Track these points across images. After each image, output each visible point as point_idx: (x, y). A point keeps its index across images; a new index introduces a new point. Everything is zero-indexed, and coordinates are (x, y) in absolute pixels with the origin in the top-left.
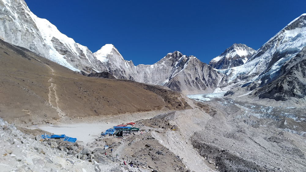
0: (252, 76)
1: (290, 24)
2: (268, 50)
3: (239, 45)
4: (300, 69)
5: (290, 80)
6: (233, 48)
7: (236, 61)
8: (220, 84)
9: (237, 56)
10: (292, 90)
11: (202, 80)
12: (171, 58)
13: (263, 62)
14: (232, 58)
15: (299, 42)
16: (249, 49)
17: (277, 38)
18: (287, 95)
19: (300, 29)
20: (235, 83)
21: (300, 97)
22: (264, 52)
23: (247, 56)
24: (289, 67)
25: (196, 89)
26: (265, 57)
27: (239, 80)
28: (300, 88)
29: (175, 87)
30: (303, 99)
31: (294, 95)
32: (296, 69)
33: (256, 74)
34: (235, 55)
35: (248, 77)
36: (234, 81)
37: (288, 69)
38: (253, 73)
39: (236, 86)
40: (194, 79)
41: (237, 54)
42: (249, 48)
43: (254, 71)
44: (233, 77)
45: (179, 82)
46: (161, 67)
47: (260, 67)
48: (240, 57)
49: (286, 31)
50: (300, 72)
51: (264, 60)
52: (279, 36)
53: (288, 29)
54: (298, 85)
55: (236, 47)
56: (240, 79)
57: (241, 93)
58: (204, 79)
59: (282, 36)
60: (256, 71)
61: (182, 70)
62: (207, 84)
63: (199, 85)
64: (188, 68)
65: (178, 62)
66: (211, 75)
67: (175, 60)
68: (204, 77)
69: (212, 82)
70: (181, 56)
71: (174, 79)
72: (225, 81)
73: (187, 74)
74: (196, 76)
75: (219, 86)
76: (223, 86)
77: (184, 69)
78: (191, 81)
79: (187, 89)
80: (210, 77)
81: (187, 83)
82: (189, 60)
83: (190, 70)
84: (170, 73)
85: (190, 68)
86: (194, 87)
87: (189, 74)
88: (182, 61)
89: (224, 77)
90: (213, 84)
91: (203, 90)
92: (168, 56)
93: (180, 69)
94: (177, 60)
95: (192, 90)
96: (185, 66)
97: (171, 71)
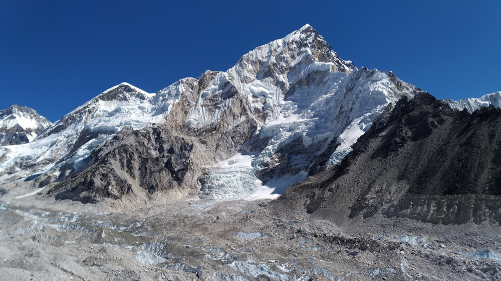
0: (43, 164)
1: (105, 92)
2: (73, 125)
3: (22, 108)
4: (118, 157)
5: (103, 172)
6: (11, 112)
7: (15, 135)
9: (18, 128)
10: (106, 188)
13: (63, 142)
14: (8, 128)
15: (117, 119)
16: (40, 119)
17: (87, 109)
18: (99, 194)
19: (119, 102)
20: (10, 173)
21: (116, 198)
22: (67, 126)
23: (36, 130)
24: (103, 153)
26: (67, 135)
27: (18, 169)
28: (117, 184)
30: (119, 200)
31: (108, 195)
32: (113, 157)
33: (51, 161)
34: (13, 125)
35: (35, 165)
36: (8, 171)
37: (102, 155)
38: (45, 159)
39: (13, 179)
41: (17, 124)
42: (41, 117)
43: (47, 155)
44: (6, 162)
47: (58, 150)
48: (23, 130)
49: (101, 102)
50: (118, 161)
51: (65, 139)
52: (91, 107)
53: (103, 98)
54: (115, 180)
55: (17, 112)
56: (20, 167)
57: (22, 191)
59: (94, 108)
60: (51, 156)
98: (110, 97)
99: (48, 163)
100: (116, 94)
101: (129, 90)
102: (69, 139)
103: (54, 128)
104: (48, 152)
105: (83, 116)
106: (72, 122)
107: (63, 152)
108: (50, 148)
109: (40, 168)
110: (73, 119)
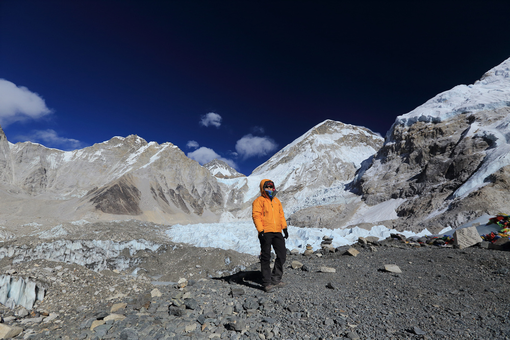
0: (292, 191)
1: (316, 127)
6: (214, 164)
8: (228, 203)
9: (220, 175)
11: (190, 193)
12: (120, 145)
13: (300, 170)
17: (307, 141)
19: (331, 134)
25: (180, 209)
29: (122, 201)
33: (299, 188)
34: (217, 173)
35: (284, 192)
38: (291, 186)
40: (174, 188)
41: (220, 172)
42: (231, 168)
43: (291, 183)
44: (250, 192)
45: (135, 190)
46: (92, 160)
48: (223, 176)
49: (315, 135)
52: (310, 139)
53: (316, 132)
55: (217, 164)
58: (194, 191)
59: (313, 140)
60: (296, 183)
61: (145, 166)
62: (203, 203)
63: (185, 201)
64: (159, 164)
65: (136, 155)
66: (208, 185)
67: (129, 150)
68: (194, 187)
69: (213, 198)
70: (143, 144)
71: (121, 179)
72: (237, 199)
73: (157, 176)
74: (177, 182)
75: (228, 209)
76: (236, 208)
77: (151, 165)
78: (165, 192)
79: (158, 210)
80: (205, 189)
81: (156, 195)
82: (163, 149)
83: (164, 170)
84: (112, 173)
85: (164, 165)
86: (175, 207)
87: (162, 177)
88: (146, 151)
89: (233, 190)
90: (215, 203)
91: (196, 215)
92: (113, 142)
93: (139, 165)
94: (133, 151)
95: (170, 212)
96: (154, 158)
97: (115, 170)
98: (322, 131)
99: (296, 191)
100: (326, 128)
101: (337, 125)
102: (305, 166)
103: (279, 159)
104: (290, 179)
105: (306, 147)
106: (297, 153)
107: (307, 179)
108: (289, 176)
109: (290, 195)
110: (297, 151)
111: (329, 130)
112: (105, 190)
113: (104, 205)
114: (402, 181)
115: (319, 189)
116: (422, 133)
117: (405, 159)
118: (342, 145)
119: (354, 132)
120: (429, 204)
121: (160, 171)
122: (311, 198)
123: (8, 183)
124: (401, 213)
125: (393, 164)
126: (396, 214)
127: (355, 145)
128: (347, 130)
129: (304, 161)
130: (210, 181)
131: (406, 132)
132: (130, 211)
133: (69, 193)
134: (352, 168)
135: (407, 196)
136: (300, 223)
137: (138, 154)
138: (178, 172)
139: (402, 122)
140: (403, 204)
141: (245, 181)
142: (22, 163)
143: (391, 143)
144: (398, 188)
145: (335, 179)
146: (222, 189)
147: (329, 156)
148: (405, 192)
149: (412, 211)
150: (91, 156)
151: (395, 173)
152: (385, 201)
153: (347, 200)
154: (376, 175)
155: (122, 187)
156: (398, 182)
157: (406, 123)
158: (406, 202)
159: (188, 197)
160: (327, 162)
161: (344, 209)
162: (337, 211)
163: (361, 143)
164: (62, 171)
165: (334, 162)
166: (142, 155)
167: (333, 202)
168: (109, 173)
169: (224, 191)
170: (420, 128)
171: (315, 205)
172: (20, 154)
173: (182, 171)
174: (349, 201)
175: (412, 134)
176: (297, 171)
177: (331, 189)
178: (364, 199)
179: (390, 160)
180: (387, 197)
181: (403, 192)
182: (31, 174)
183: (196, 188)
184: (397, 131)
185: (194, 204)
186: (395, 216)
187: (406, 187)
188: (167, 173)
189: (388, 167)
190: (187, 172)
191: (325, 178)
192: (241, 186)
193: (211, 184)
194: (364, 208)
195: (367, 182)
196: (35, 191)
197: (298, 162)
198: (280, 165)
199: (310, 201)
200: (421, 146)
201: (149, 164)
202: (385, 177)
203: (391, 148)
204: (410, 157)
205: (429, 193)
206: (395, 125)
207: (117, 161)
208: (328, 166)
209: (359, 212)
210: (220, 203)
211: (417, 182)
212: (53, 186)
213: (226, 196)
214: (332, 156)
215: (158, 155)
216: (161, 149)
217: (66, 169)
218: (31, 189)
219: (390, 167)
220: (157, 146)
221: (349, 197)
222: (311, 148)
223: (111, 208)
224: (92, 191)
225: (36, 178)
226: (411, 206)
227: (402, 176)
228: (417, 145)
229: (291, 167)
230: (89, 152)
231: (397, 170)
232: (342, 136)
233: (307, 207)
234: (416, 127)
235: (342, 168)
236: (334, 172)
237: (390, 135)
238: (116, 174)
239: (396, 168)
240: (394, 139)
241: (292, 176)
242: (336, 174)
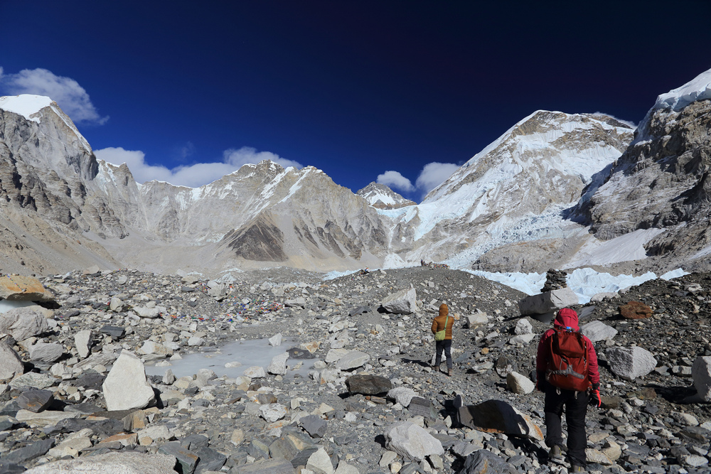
0: (482, 223)
2: (492, 170)
8: (393, 242)
11: (343, 231)
12: (251, 175)
13: (494, 190)
17: (505, 147)
19: (544, 134)
20: (435, 240)
22: (482, 173)
25: (332, 252)
27: (443, 233)
29: (263, 245)
33: (493, 217)
35: (471, 224)
36: (431, 237)
38: (481, 216)
40: (323, 226)
41: (379, 200)
43: (481, 210)
44: (423, 225)
45: (276, 230)
46: (223, 196)
47: (494, 202)
49: (518, 137)
52: (509, 144)
53: (518, 132)
55: (375, 189)
56: (446, 230)
58: (348, 228)
59: (514, 144)
60: (489, 211)
61: (284, 200)
62: (360, 243)
63: (337, 242)
64: (300, 196)
65: (272, 186)
66: (365, 219)
67: (263, 180)
68: (347, 223)
69: (373, 237)
70: (279, 170)
71: (259, 218)
72: (405, 236)
73: (300, 211)
74: (326, 218)
75: (394, 249)
76: (405, 248)
77: (291, 197)
78: (312, 231)
79: (306, 254)
80: (362, 224)
81: (301, 235)
82: (304, 176)
83: (308, 203)
84: (246, 210)
85: (307, 196)
86: (326, 250)
87: (307, 212)
88: (284, 180)
89: (400, 225)
90: (377, 242)
91: (352, 259)
92: (244, 171)
93: (277, 199)
94: (268, 181)
95: (321, 256)
96: (294, 189)
97: (250, 207)
98: (530, 129)
99: (488, 221)
100: (535, 125)
101: (555, 117)
102: (502, 186)
103: (463, 178)
104: (480, 205)
105: (504, 156)
106: (489, 167)
107: (505, 203)
108: (477, 201)
109: (480, 228)
110: (489, 163)
111: (540, 127)
112: (243, 233)
113: (245, 250)
114: (660, 201)
115: (524, 218)
116: (703, 119)
117: (668, 165)
118: (562, 149)
119: (584, 126)
120: (702, 236)
121: (302, 204)
122: (511, 231)
123: (143, 230)
124: (653, 250)
125: (646, 174)
126: (645, 252)
127: (585, 146)
128: (570, 123)
129: (501, 178)
130: (367, 214)
131: (674, 121)
132: (273, 257)
133: (203, 238)
134: (578, 183)
135: (665, 224)
136: (494, 266)
137: (275, 184)
138: (326, 204)
139: (667, 105)
140: (658, 237)
141: (416, 211)
142: (153, 205)
143: (644, 142)
144: (652, 212)
145: (550, 201)
146: (384, 224)
147: (540, 167)
148: (662, 218)
149: (670, 248)
150: (221, 191)
151: (648, 189)
152: (628, 232)
153: (566, 232)
154: (615, 193)
155: (261, 228)
156: (653, 204)
157: (675, 104)
158: (663, 233)
159: (341, 236)
160: (537, 176)
161: (560, 246)
162: (549, 249)
163: (595, 143)
164: (193, 212)
165: (548, 177)
166: (279, 185)
167: (544, 236)
168: (244, 210)
169: (387, 226)
170: (701, 111)
171: (516, 241)
172: (149, 196)
173: (330, 203)
174: (569, 235)
175: (684, 123)
176: (490, 193)
177: (542, 217)
178: (594, 231)
179: (640, 169)
180: (632, 226)
181: (660, 218)
182: (163, 218)
183: (349, 224)
184: (657, 120)
185: (349, 245)
186: (641, 254)
187: (665, 210)
188: (312, 206)
189: (637, 181)
190: (337, 203)
191: (534, 201)
192: (410, 218)
193: (370, 217)
194: (592, 245)
195: (600, 205)
196: (170, 237)
197: (490, 180)
198: (464, 186)
199: (509, 236)
200: (700, 142)
201: (289, 197)
202: (631, 197)
203: (644, 149)
204: (677, 162)
205: (705, 218)
206: (655, 110)
207: (250, 195)
208: (538, 183)
209: (583, 249)
210: (383, 243)
211: (686, 202)
212: (186, 230)
213: (391, 233)
214: (545, 167)
215: (299, 184)
216: (302, 175)
217: (196, 210)
218: (166, 235)
219: (641, 180)
220: (296, 172)
221: (570, 228)
222: (512, 157)
223: (253, 253)
224: (229, 234)
225: (169, 222)
226: (669, 240)
227: (661, 193)
228: (692, 141)
229: (481, 188)
230: (219, 187)
231: (653, 185)
232: (563, 135)
233: (504, 244)
234: (692, 110)
235: (562, 184)
236: (548, 191)
237: (644, 128)
238: (251, 212)
239: (651, 180)
240: (650, 134)
241: (482, 201)
242: (552, 195)
